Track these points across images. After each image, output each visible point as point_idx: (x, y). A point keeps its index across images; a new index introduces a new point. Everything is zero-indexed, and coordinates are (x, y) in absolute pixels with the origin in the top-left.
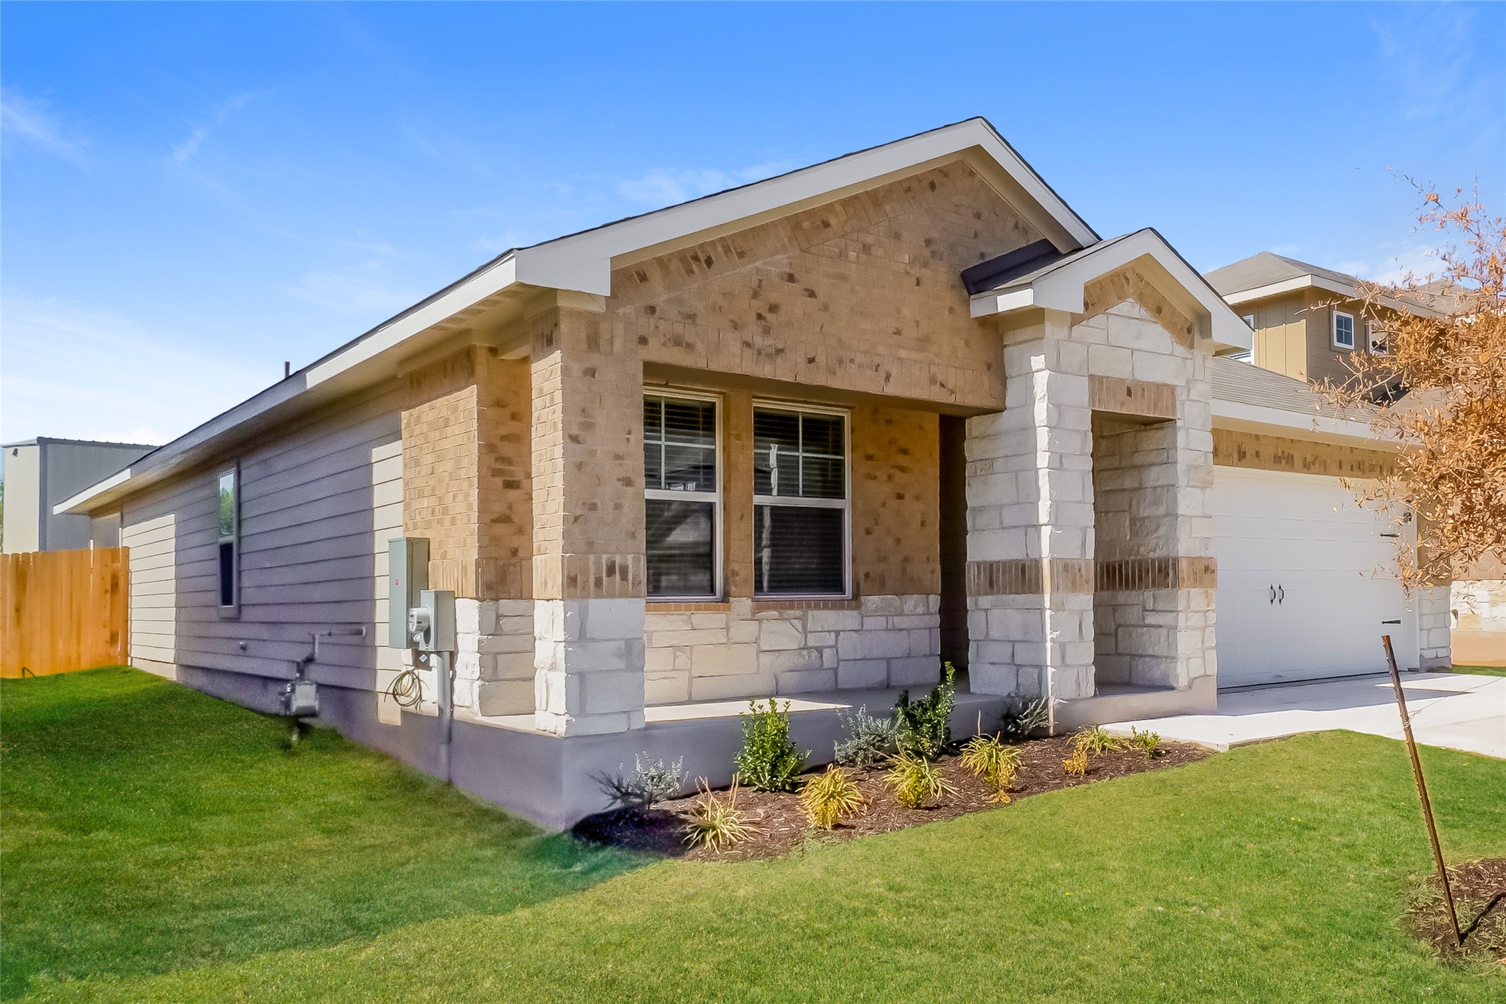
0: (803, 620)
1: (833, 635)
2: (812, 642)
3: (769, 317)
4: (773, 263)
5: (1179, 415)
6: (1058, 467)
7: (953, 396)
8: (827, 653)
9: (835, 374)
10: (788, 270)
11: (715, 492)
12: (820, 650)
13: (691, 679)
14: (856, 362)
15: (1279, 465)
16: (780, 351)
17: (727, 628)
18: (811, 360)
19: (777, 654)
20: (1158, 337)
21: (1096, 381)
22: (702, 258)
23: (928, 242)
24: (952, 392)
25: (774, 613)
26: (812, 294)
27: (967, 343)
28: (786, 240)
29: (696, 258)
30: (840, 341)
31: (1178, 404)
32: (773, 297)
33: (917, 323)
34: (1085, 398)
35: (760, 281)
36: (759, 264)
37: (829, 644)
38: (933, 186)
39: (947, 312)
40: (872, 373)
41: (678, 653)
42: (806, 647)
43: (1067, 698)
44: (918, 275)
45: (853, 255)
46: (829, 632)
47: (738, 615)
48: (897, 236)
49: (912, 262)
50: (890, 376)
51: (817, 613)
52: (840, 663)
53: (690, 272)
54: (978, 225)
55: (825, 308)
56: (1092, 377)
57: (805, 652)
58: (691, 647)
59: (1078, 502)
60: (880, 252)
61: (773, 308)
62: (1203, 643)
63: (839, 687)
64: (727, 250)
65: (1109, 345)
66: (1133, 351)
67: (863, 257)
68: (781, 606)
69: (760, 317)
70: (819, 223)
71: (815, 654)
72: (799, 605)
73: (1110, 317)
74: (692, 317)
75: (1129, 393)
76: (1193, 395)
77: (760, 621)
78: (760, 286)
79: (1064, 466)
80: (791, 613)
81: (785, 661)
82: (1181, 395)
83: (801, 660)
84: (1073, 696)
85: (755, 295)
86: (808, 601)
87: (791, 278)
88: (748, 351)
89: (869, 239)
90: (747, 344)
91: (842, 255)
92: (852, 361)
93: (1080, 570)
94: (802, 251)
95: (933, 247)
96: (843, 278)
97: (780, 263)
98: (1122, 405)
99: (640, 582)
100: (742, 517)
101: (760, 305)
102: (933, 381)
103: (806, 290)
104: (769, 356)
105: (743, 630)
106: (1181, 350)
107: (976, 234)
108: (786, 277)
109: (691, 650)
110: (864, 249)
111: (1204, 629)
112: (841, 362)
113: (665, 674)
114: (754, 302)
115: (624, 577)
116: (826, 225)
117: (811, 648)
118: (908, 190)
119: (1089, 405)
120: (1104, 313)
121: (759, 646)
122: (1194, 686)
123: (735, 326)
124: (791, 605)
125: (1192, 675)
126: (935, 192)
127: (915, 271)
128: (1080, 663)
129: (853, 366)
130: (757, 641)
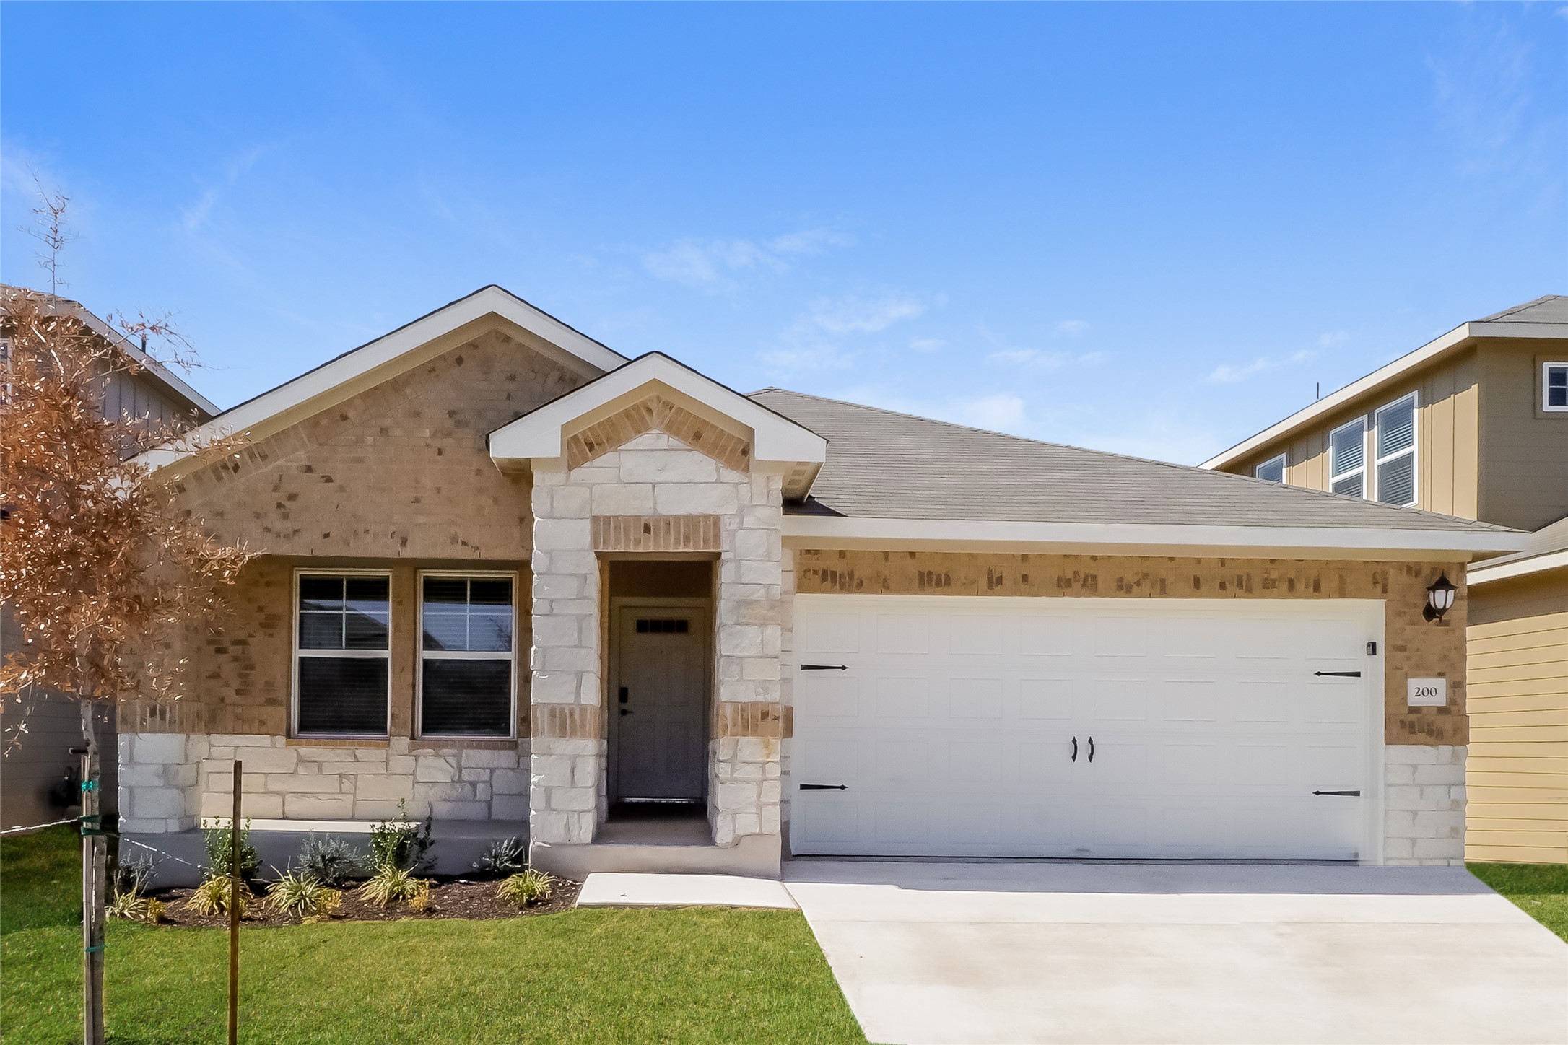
0: (458, 757)
1: (488, 772)
2: (465, 777)
3: (288, 504)
4: (292, 459)
5: (725, 546)
6: (548, 613)
7: (478, 552)
8: (480, 787)
9: (349, 545)
10: (306, 463)
11: (387, 649)
12: (474, 785)
13: (355, 801)
14: (371, 532)
15: (1069, 590)
16: (296, 531)
17: (387, 762)
18: (326, 536)
19: (430, 785)
20: (698, 465)
21: (601, 524)
22: (230, 466)
23: (452, 414)
24: (477, 548)
25: (430, 751)
26: (329, 479)
27: (496, 501)
28: (305, 438)
29: (225, 467)
30: (355, 516)
31: (724, 535)
32: (292, 487)
33: (438, 490)
34: (587, 540)
35: (281, 476)
36: (281, 462)
37: (483, 779)
38: (460, 361)
39: (473, 474)
40: (389, 540)
41: (344, 780)
42: (460, 781)
43: (551, 842)
44: (439, 446)
45: (370, 439)
46: (484, 769)
47: (396, 751)
48: (417, 414)
49: (434, 435)
50: (406, 540)
51: (471, 752)
52: (495, 797)
53: (219, 478)
54: (511, 386)
55: (342, 489)
56: (595, 519)
57: (457, 785)
58: (356, 776)
59: (572, 647)
60: (398, 432)
61: (292, 497)
62: (759, 796)
63: (494, 817)
64: (252, 456)
65: (620, 482)
66: (654, 485)
67: (381, 439)
68: (436, 745)
69: (280, 505)
70: (338, 418)
71: (468, 787)
72: (452, 744)
73: (622, 453)
74: (220, 514)
75: (647, 529)
76: (749, 522)
77: (417, 757)
78: (280, 480)
79: (554, 612)
80: (446, 751)
81: (438, 792)
82: (727, 525)
83: (455, 793)
84: (560, 840)
85: (276, 488)
86: (462, 741)
87: (309, 469)
88: (268, 535)
89: (387, 422)
90: (268, 530)
91: (359, 441)
92: (367, 532)
93: (572, 715)
94: (320, 444)
95: (458, 417)
96: (359, 460)
97: (302, 457)
98: (637, 542)
99: (175, 721)
100: (403, 669)
101: (280, 496)
102: (454, 540)
103: (323, 477)
104: (287, 537)
105: (402, 763)
106: (731, 475)
107: (509, 395)
108: (304, 469)
109: (356, 778)
110: (381, 432)
111: (760, 783)
112: (356, 533)
113: (330, 796)
114: (275, 494)
115: (163, 717)
116: (344, 418)
117: (465, 782)
118: (433, 370)
119: (591, 548)
120: (616, 451)
121: (415, 777)
122: (741, 844)
123: (258, 515)
124: (445, 744)
125: (740, 832)
126: (463, 366)
127: (438, 443)
128: (570, 808)
129: (368, 536)
130: (414, 774)
